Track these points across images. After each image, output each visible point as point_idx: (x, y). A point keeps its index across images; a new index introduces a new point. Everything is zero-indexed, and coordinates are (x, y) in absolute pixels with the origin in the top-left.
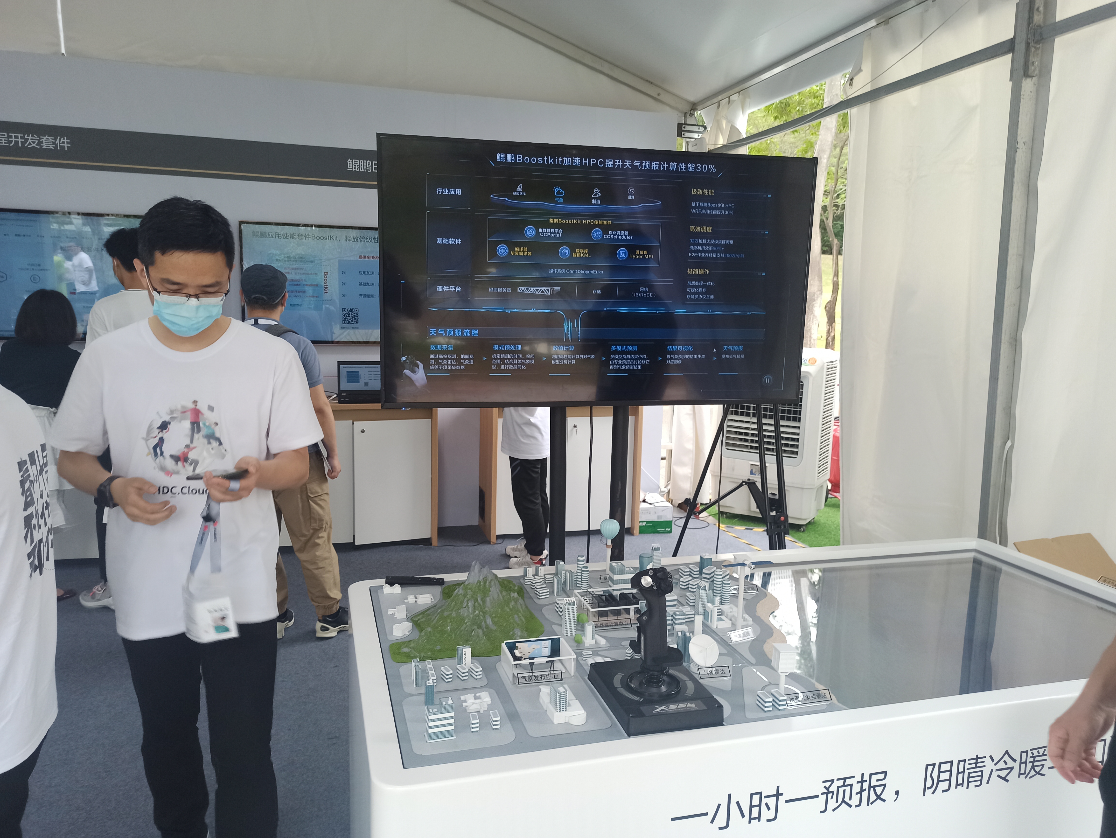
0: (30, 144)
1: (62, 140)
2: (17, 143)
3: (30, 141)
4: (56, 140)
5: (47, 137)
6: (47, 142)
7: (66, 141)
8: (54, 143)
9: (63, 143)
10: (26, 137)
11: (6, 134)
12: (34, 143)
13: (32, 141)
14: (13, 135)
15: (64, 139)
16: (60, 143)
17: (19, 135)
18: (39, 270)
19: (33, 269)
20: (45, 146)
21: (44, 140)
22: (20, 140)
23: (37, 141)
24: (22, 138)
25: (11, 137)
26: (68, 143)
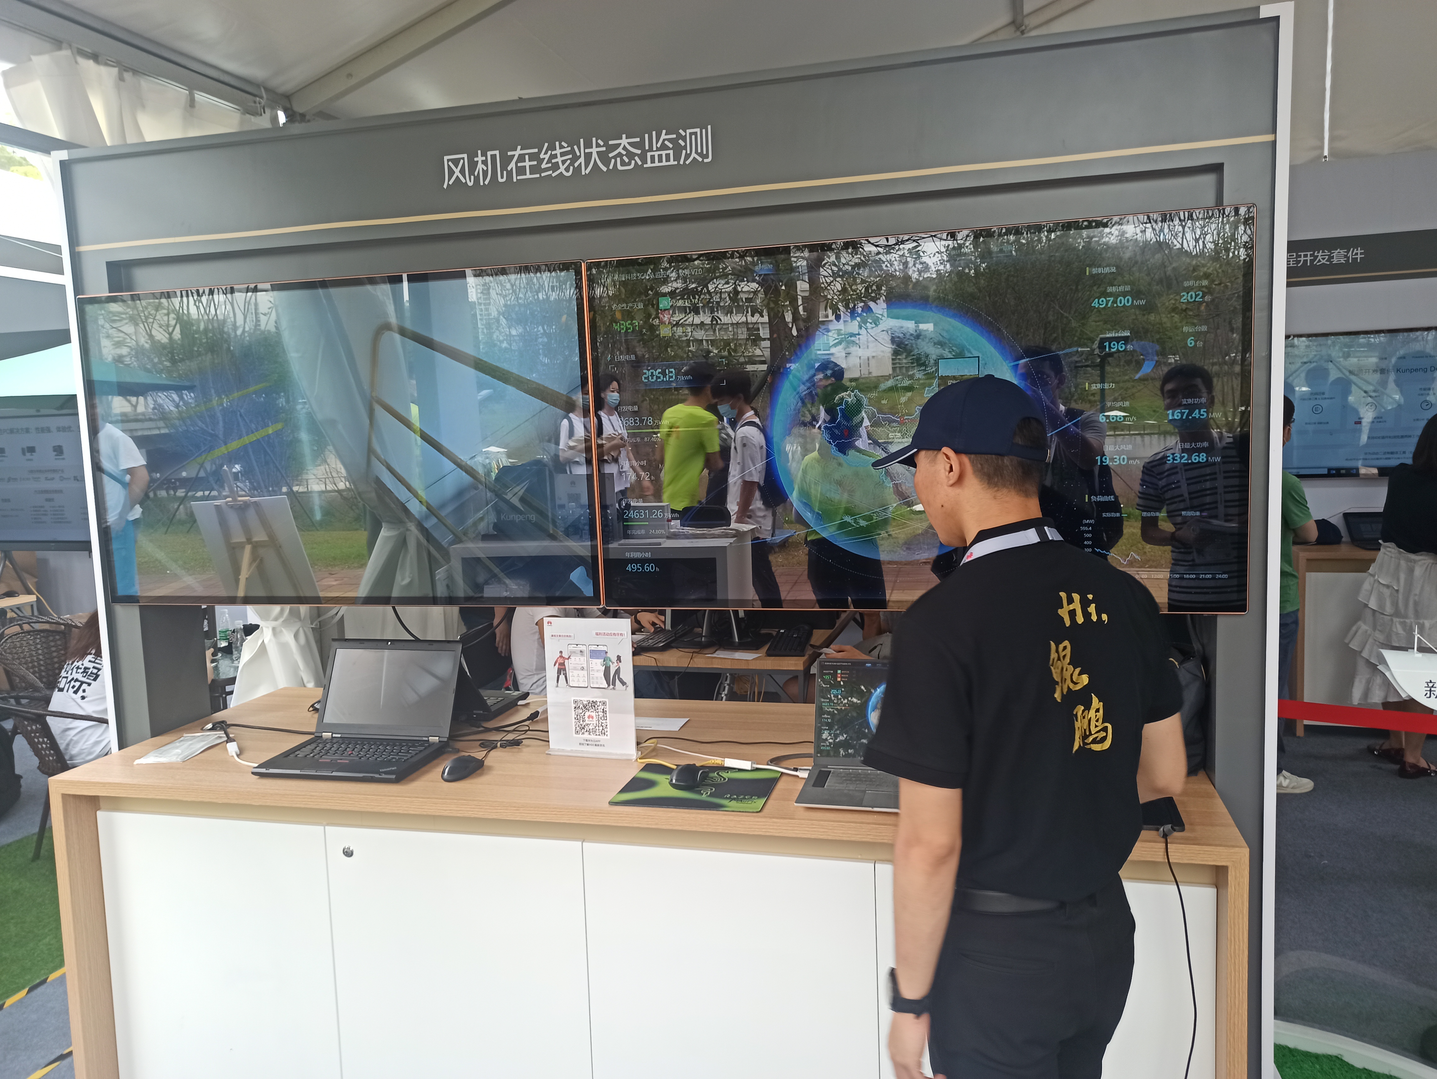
0: (1320, 261)
1: (1355, 251)
2: (1305, 261)
3: (1320, 258)
4: (1348, 252)
5: (1338, 250)
6: (1338, 256)
7: (1359, 251)
8: (1346, 256)
9: (1357, 254)
10: (1316, 254)
11: (1295, 254)
12: (1323, 259)
13: (1321, 257)
14: (1302, 254)
15: (1357, 250)
16: (1352, 255)
17: (1309, 253)
18: (1322, 399)
19: (1316, 399)
20: (1335, 261)
21: (1334, 254)
22: (1309, 258)
23: (1327, 257)
24: (1311, 255)
25: (1300, 256)
26: (1361, 254)
